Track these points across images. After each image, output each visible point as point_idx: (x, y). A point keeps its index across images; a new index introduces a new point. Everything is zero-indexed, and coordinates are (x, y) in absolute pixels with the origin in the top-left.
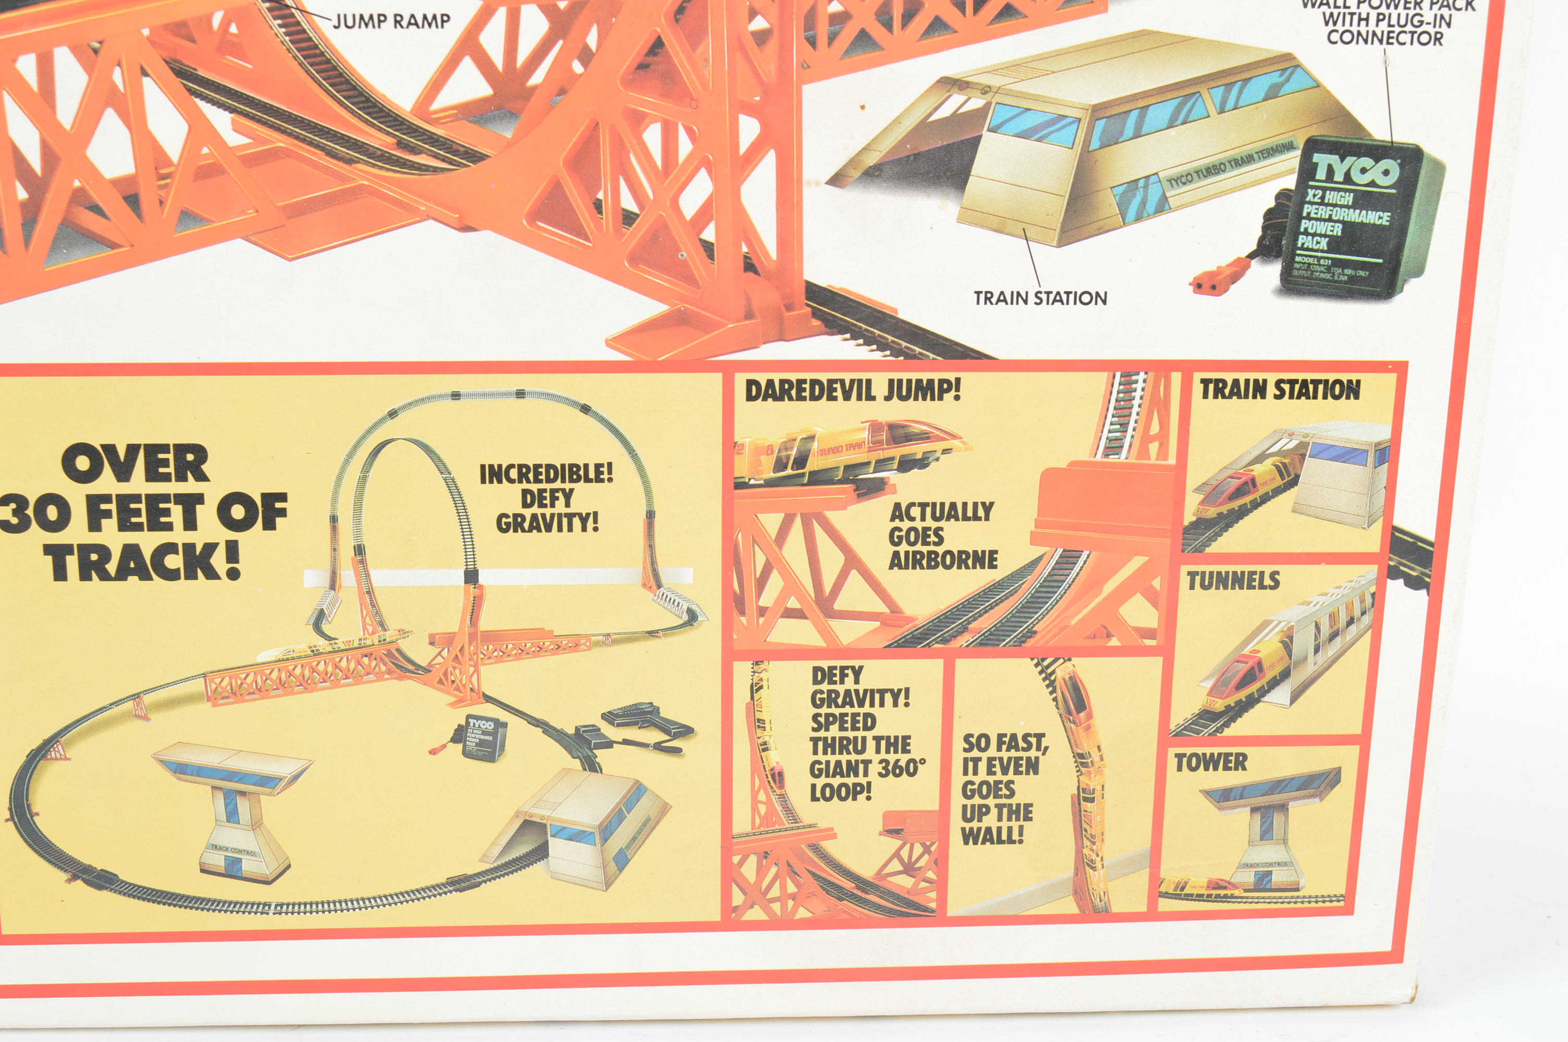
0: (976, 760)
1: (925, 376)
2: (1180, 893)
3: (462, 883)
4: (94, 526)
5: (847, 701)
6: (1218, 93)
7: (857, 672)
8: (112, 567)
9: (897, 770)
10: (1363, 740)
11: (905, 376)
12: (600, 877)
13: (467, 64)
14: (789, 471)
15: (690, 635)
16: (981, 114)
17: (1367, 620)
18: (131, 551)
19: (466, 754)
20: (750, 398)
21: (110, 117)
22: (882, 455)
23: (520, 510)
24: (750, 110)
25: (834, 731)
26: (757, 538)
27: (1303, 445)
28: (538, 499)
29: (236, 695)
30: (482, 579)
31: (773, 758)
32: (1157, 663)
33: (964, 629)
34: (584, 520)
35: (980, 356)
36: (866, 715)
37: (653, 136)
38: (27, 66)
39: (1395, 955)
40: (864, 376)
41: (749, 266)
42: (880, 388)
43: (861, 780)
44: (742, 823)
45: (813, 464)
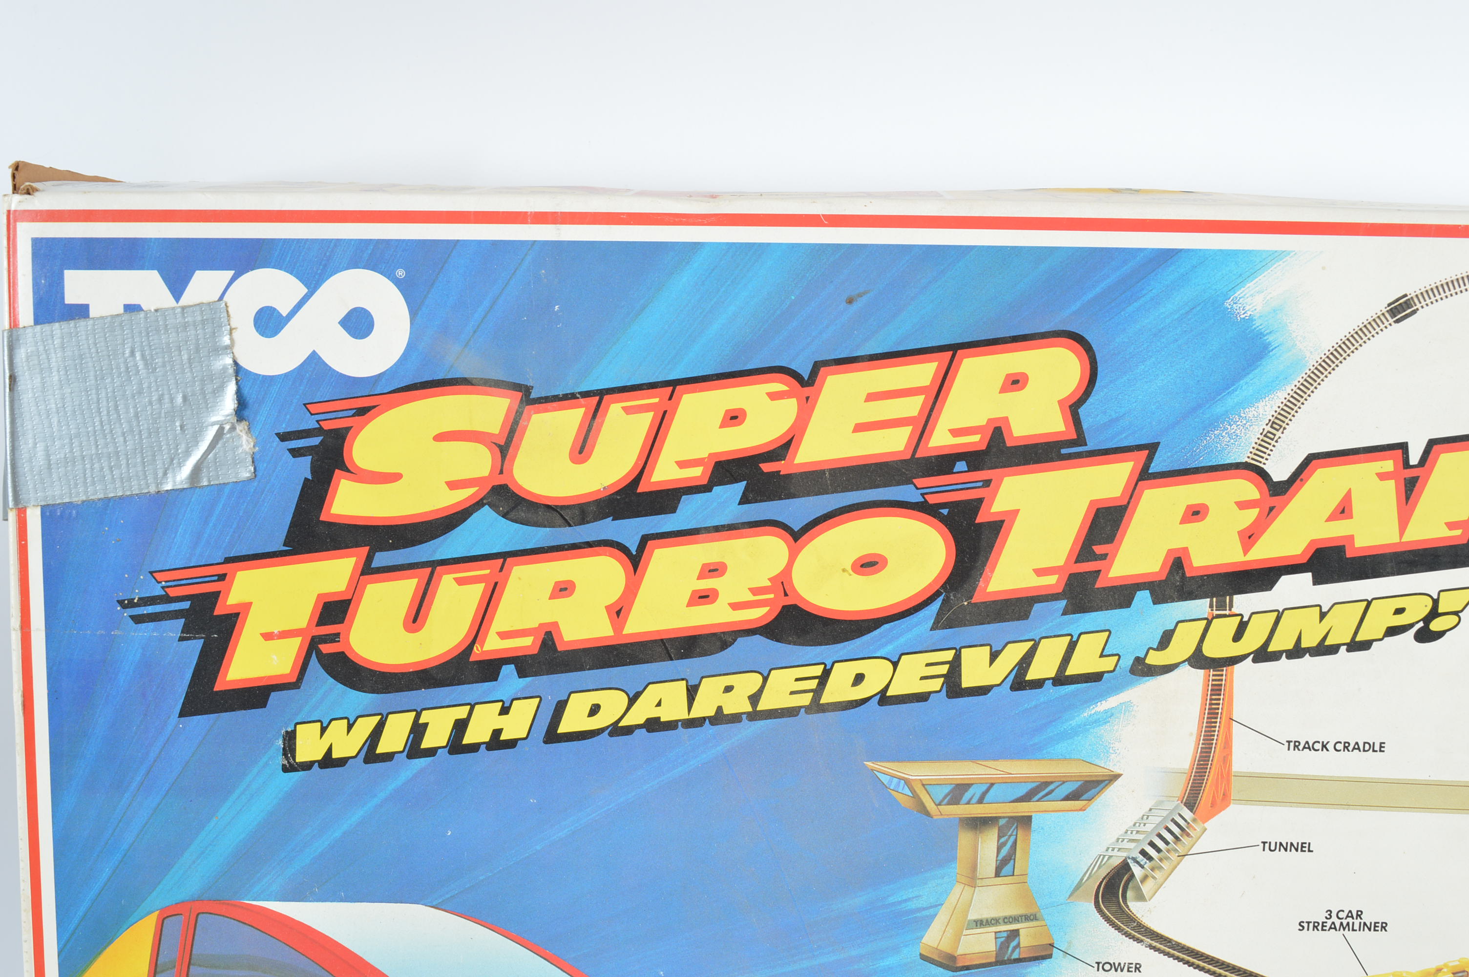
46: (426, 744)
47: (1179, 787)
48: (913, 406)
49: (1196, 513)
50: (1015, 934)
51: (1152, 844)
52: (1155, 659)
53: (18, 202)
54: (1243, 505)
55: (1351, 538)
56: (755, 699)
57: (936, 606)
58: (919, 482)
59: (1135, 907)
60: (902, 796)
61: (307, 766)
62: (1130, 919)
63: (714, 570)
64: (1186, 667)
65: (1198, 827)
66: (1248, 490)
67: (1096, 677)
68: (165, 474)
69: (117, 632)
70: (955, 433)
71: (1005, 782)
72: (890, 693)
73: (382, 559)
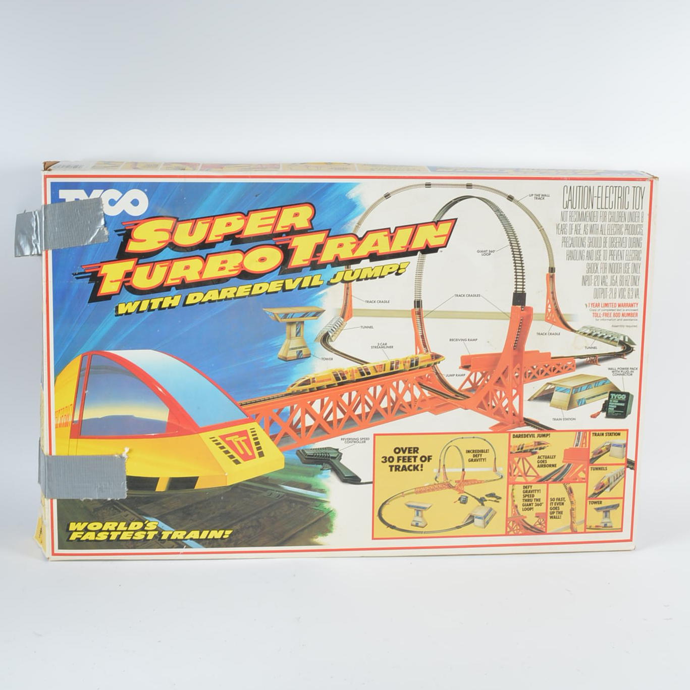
0: (552, 503)
1: (544, 433)
2: (590, 528)
3: (458, 527)
4: (398, 461)
5: (529, 492)
6: (594, 384)
7: (531, 487)
8: (400, 469)
9: (538, 505)
10: (623, 498)
11: (540, 433)
12: (484, 526)
13: (468, 382)
14: (520, 450)
15: (502, 480)
16: (554, 388)
17: (623, 476)
18: (404, 466)
19: (461, 503)
20: (513, 437)
21: (408, 392)
22: (536, 447)
23: (472, 458)
24: (515, 389)
25: (527, 498)
26: (514, 462)
27: (610, 444)
28: (476, 456)
29: (420, 492)
30: (465, 470)
31: (516, 503)
32: (585, 484)
33: (550, 478)
34: (484, 459)
35: (553, 429)
36: (533, 495)
37: (498, 393)
38: (395, 384)
39: (631, 540)
40: (533, 433)
41: (514, 415)
42: (536, 435)
43: (532, 507)
44: (510, 515)
45: (524, 449)
46: (152, 308)
47: (340, 313)
48: (272, 221)
49: (341, 245)
50: (301, 351)
51: (334, 327)
52: (332, 281)
53: (47, 173)
54: (352, 243)
55: (378, 251)
56: (235, 294)
57: (279, 269)
58: (274, 239)
59: (330, 343)
60: (272, 317)
61: (121, 315)
62: (329, 347)
63: (224, 262)
64: (340, 283)
65: (345, 323)
66: (353, 239)
67: (318, 286)
68: (85, 241)
69: (71, 282)
70: (283, 227)
71: (298, 312)
72: (269, 291)
73: (141, 261)
